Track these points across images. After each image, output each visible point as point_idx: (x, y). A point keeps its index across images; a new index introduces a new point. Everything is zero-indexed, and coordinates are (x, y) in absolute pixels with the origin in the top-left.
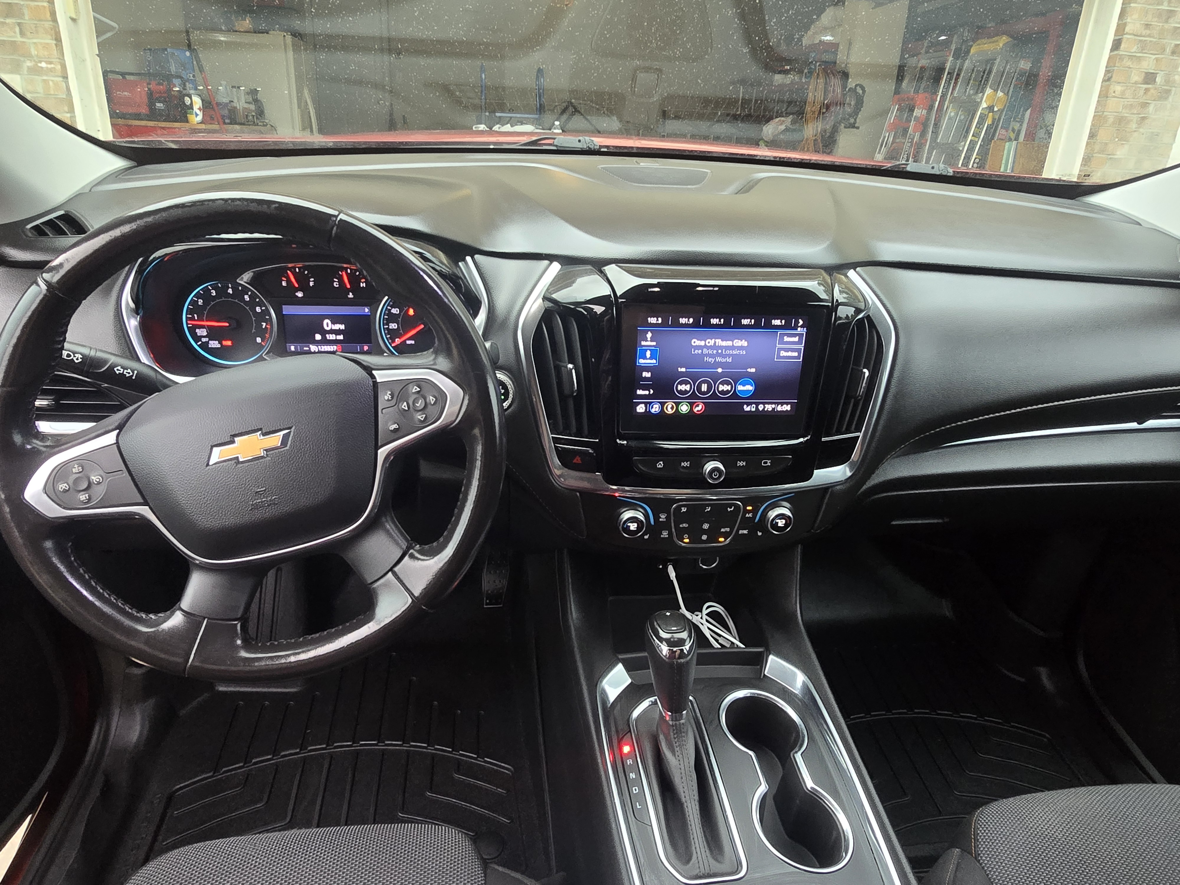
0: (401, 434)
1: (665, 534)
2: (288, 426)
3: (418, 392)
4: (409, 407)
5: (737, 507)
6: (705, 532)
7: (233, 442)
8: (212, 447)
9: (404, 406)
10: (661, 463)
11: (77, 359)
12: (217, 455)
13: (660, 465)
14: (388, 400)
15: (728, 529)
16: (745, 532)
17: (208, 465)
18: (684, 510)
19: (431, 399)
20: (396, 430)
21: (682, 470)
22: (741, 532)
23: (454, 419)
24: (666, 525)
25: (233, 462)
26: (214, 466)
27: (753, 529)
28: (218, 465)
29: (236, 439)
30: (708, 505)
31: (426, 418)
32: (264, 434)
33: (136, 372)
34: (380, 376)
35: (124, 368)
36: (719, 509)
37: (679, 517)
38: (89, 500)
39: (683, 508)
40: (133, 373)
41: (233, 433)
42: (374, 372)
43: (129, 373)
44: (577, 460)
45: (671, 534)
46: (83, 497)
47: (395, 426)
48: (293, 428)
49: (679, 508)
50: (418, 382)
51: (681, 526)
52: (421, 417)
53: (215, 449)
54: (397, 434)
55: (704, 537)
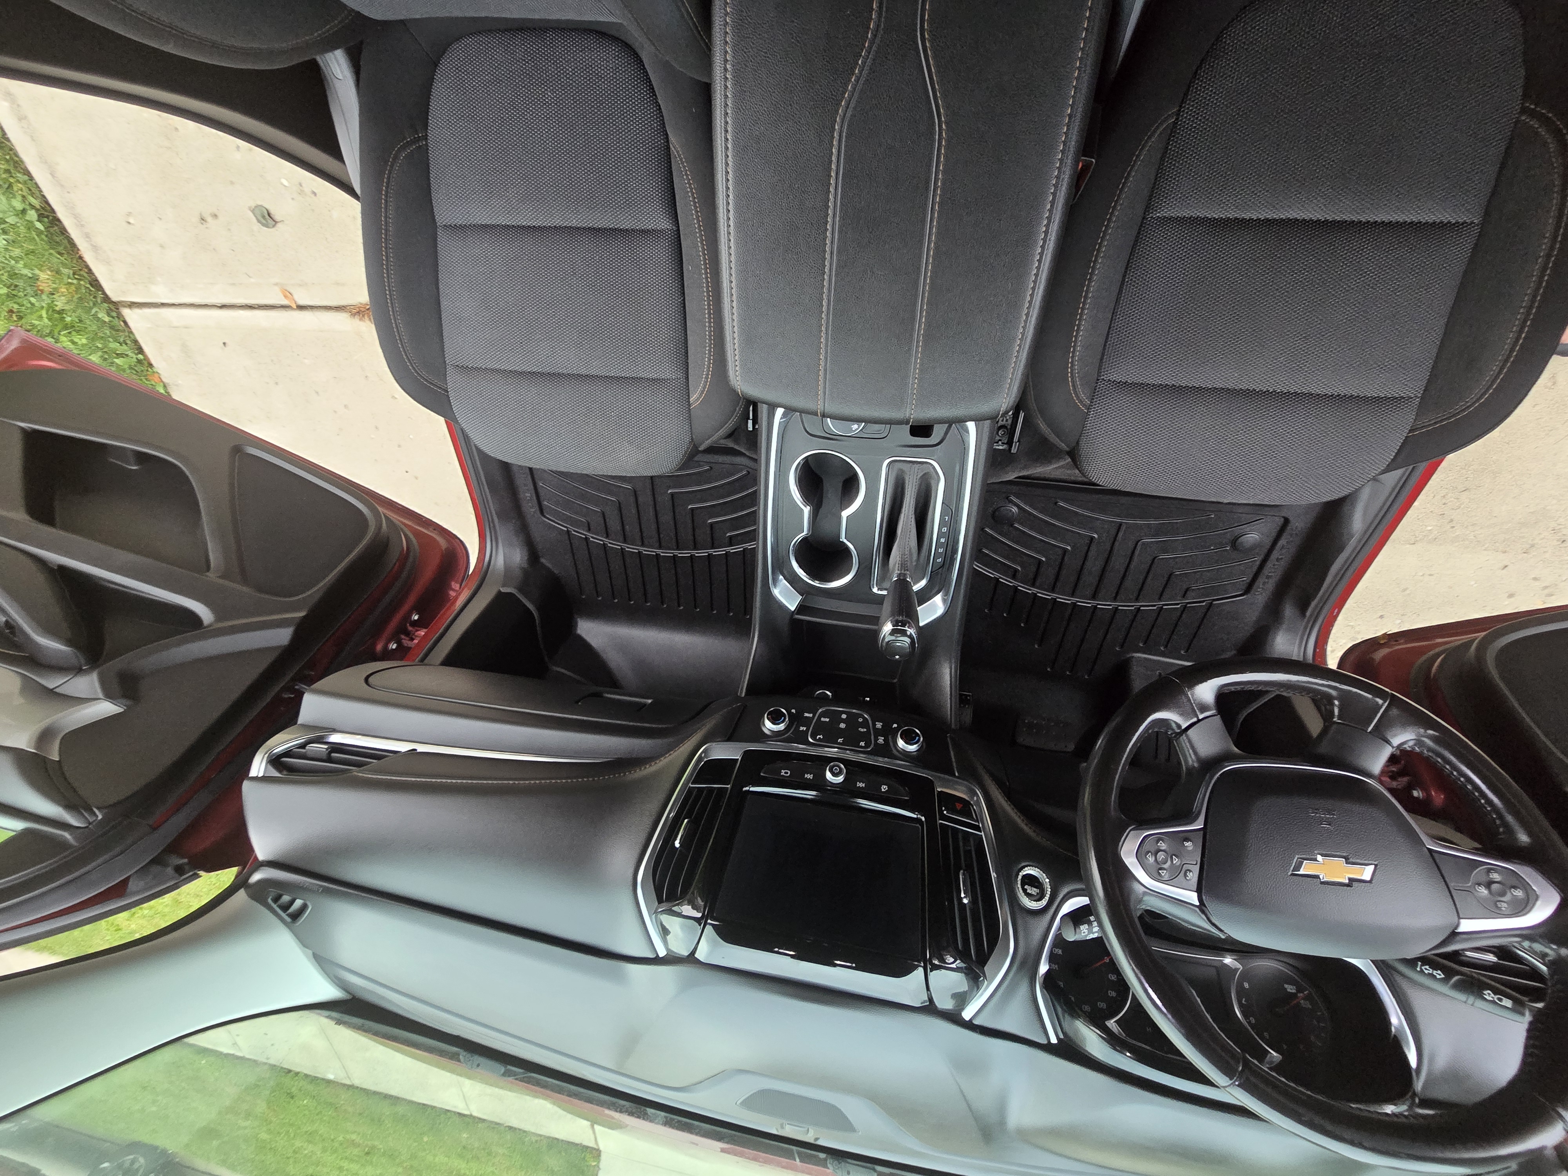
0: (1182, 835)
1: (879, 725)
2: (1295, 877)
3: (1161, 869)
4: (1172, 858)
5: (814, 737)
6: (843, 721)
7: (1350, 879)
8: (1370, 882)
9: (1176, 861)
10: (883, 790)
11: (1489, 994)
12: (1367, 873)
13: (884, 788)
14: (1190, 871)
15: (823, 719)
16: (806, 715)
17: (1376, 866)
18: (862, 744)
19: (1151, 859)
20: (1187, 840)
21: (864, 780)
22: (811, 715)
23: (1132, 832)
24: (878, 733)
25: (1351, 860)
26: (1370, 862)
27: (800, 714)
28: (1366, 862)
29: (1347, 881)
30: (839, 744)
31: (1158, 842)
32: (1317, 877)
33: (1418, 969)
34: (1193, 897)
35: (1432, 976)
36: (830, 740)
37: (866, 737)
38: (1489, 871)
39: (863, 745)
40: (1421, 969)
41: (1349, 888)
42: (1198, 904)
43: (1426, 969)
44: (959, 806)
45: (874, 725)
46: (1496, 876)
47: (1186, 844)
48: (1289, 874)
49: (867, 746)
50: (1158, 878)
51: (865, 730)
52: (1163, 845)
53: (1368, 879)
54: (1186, 837)
55: (844, 716)
